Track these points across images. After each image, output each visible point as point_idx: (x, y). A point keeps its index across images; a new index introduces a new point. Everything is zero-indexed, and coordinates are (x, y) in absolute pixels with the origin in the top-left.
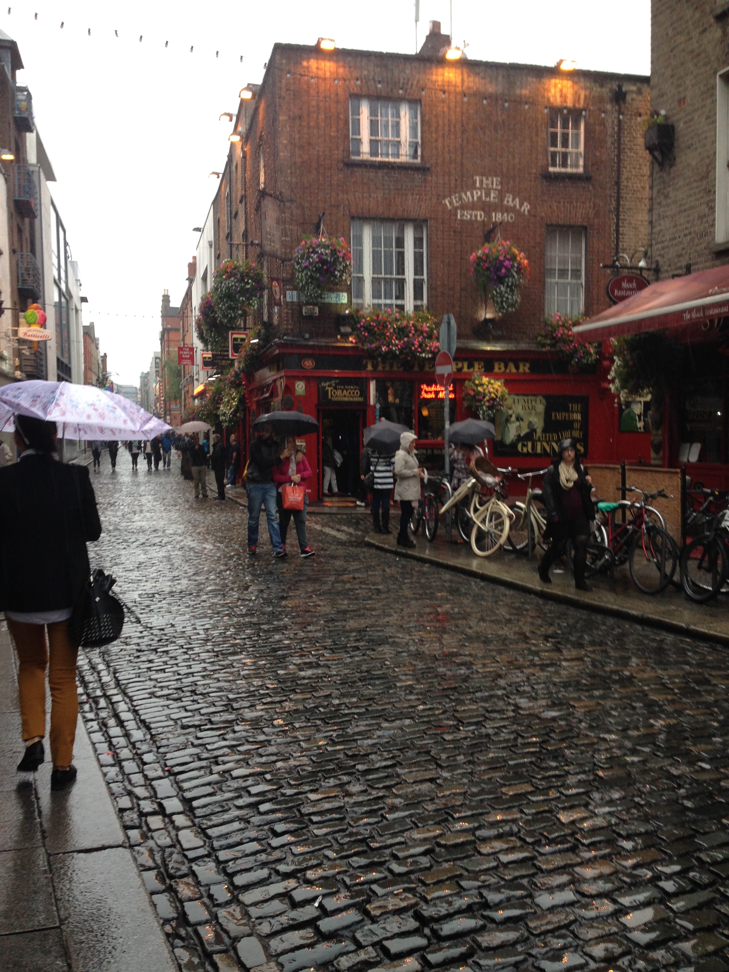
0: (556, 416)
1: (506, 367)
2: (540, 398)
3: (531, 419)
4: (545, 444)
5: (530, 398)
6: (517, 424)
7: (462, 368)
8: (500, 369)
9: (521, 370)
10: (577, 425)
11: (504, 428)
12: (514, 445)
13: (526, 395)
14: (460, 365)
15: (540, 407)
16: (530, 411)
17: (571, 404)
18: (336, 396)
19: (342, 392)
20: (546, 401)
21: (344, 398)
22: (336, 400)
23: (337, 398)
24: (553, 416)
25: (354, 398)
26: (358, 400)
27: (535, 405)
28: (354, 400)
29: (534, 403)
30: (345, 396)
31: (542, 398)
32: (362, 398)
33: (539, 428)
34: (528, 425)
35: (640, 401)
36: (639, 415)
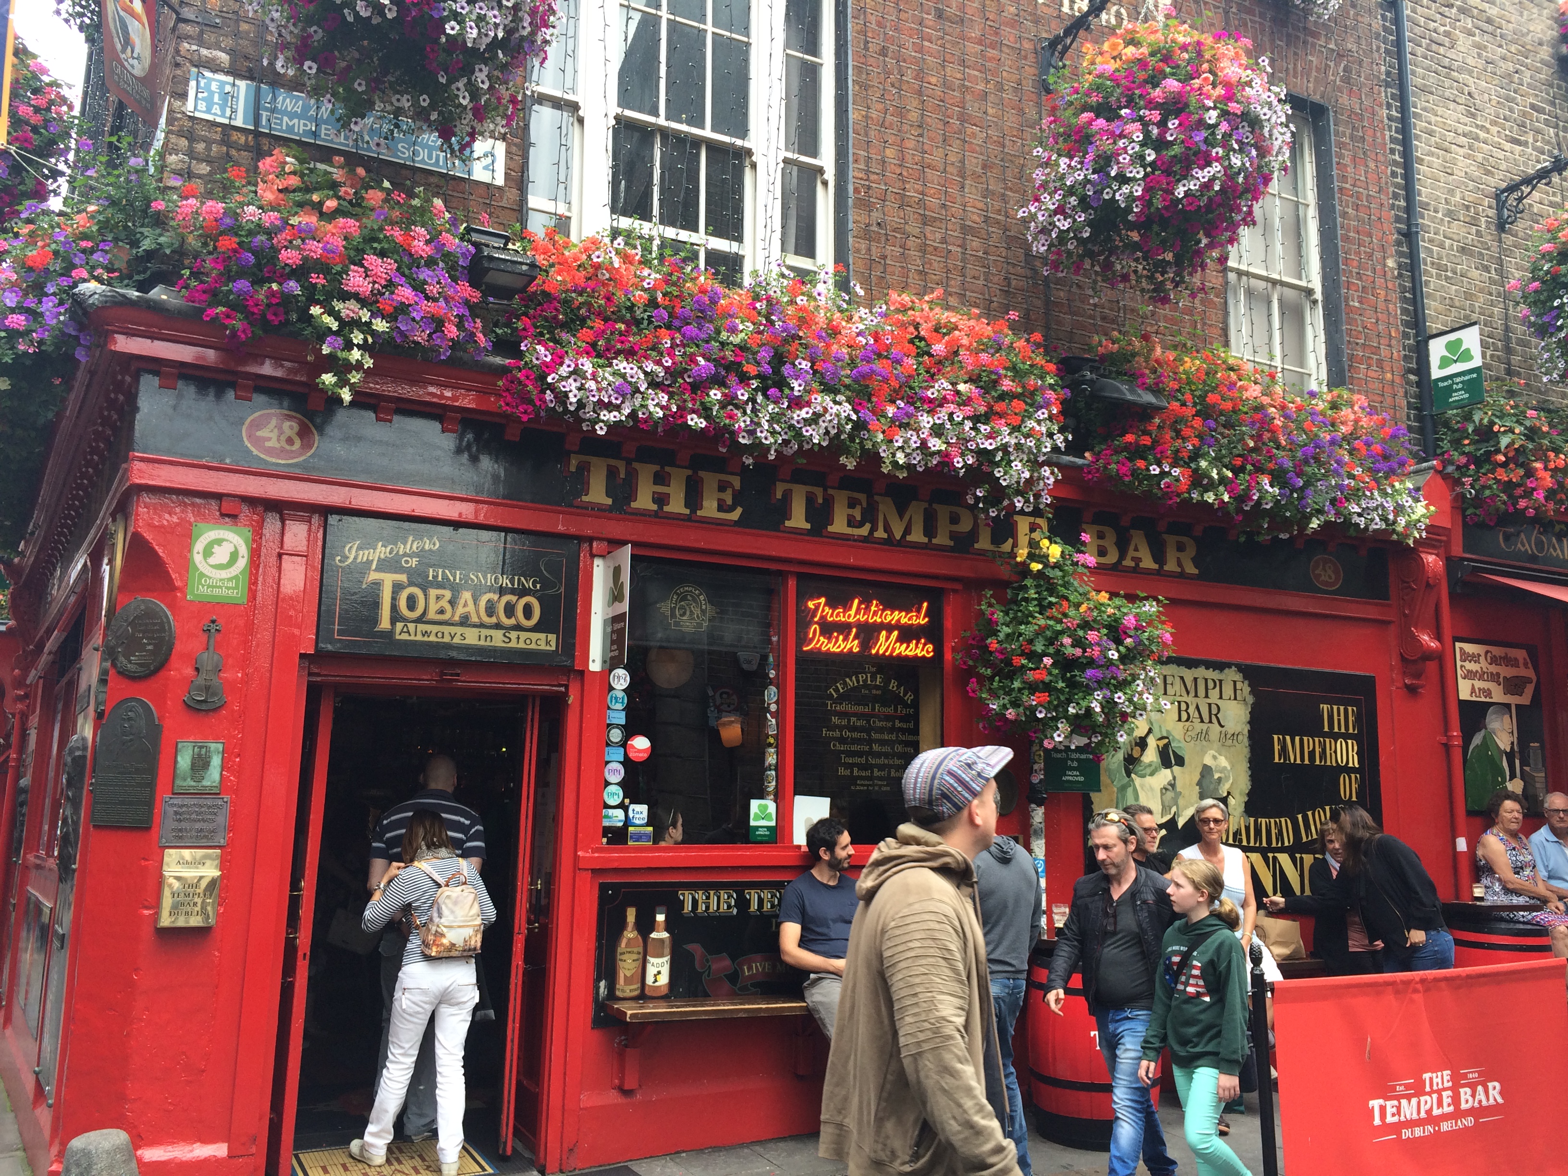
0: (1284, 749)
1: (1123, 544)
2: (1231, 675)
3: (1208, 761)
5: (1201, 672)
6: (1165, 775)
7: (973, 534)
8: (1102, 552)
9: (1171, 566)
10: (1348, 787)
11: (1123, 789)
13: (1190, 664)
14: (965, 526)
15: (1236, 714)
16: (1204, 726)
17: (1325, 707)
18: (419, 620)
19: (452, 603)
20: (1252, 692)
21: (459, 630)
22: (419, 638)
23: (422, 627)
24: (1277, 747)
25: (513, 635)
26: (533, 646)
27: (1220, 702)
28: (513, 644)
29: (1214, 694)
30: (465, 621)
31: (1238, 677)
32: (552, 637)
33: (1237, 796)
34: (1199, 783)
35: (1508, 706)
36: (1510, 756)
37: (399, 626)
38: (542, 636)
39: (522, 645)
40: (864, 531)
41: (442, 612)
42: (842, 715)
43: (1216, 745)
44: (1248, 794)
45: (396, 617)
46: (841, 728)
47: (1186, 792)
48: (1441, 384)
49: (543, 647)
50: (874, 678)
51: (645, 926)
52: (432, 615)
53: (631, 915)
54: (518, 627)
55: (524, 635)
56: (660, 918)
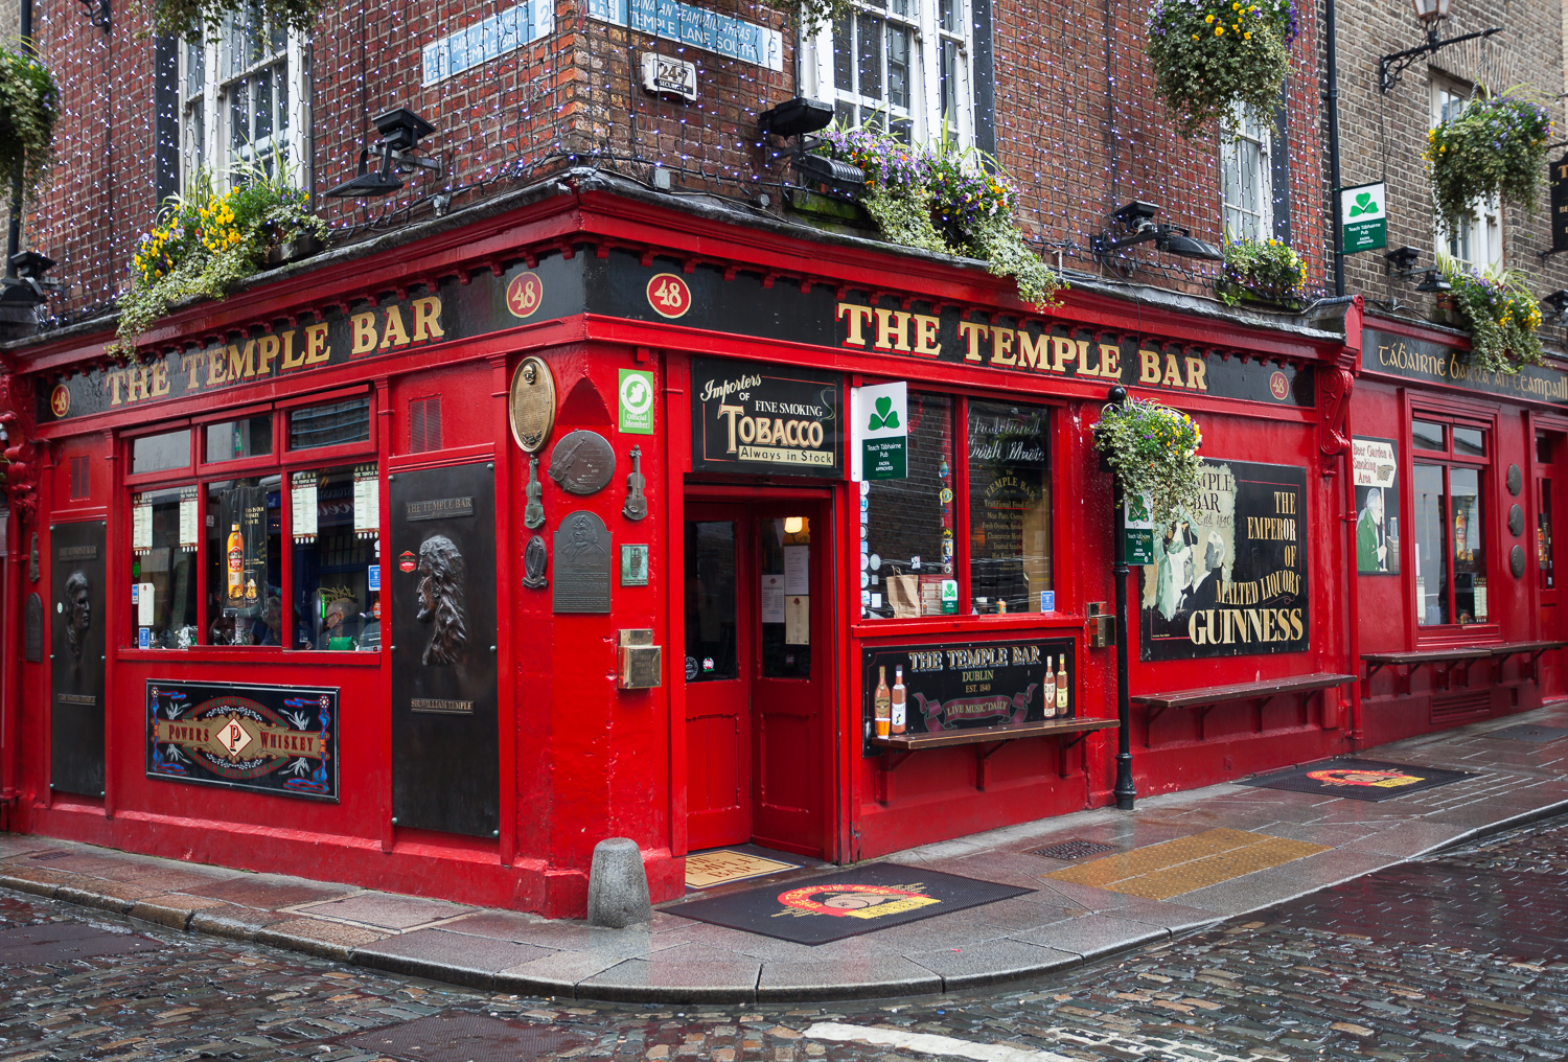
0: (1254, 528)
1: (1163, 366)
2: (1225, 470)
3: (1211, 540)
4: (1237, 612)
6: (1187, 549)
7: (1076, 361)
8: (1151, 373)
9: (1191, 384)
10: (1289, 556)
11: (1162, 563)
12: (1180, 623)
14: (1071, 355)
15: (1227, 502)
16: (1209, 512)
17: (1277, 494)
18: (752, 444)
19: (771, 428)
20: (1236, 484)
21: (775, 451)
22: (753, 458)
23: (755, 449)
24: (1250, 527)
25: (808, 453)
26: (820, 463)
27: (1218, 492)
28: (808, 462)
29: (1214, 485)
30: (779, 444)
31: (1228, 472)
32: (831, 454)
33: (1226, 564)
34: (1206, 558)
35: (1379, 489)
36: (1380, 528)
37: (741, 448)
38: (824, 454)
39: (813, 462)
40: (1012, 361)
41: (765, 437)
42: (992, 510)
43: (1216, 526)
44: (1234, 565)
45: (739, 442)
46: (993, 521)
47: (1198, 565)
48: (1351, 229)
49: (826, 463)
50: (1011, 481)
51: (891, 681)
52: (760, 440)
53: (882, 670)
54: (810, 448)
55: (814, 453)
56: (899, 674)
